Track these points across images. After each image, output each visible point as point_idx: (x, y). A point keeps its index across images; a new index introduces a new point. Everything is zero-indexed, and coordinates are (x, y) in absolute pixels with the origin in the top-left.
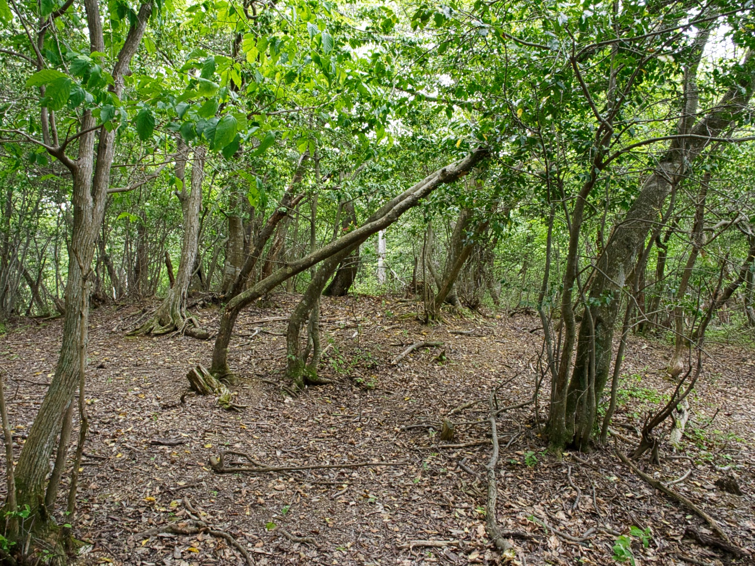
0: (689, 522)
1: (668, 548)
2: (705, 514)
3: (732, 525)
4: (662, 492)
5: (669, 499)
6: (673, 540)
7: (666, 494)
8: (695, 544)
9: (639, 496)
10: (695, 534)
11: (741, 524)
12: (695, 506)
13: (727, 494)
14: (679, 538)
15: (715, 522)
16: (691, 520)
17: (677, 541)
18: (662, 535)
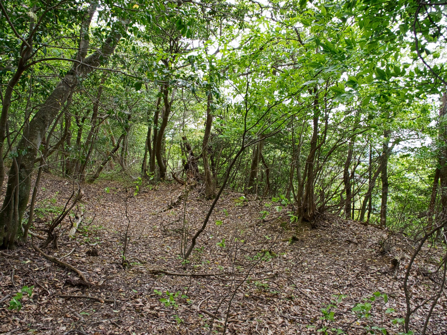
0: (69, 276)
1: (55, 293)
2: (77, 270)
3: (90, 272)
4: (56, 263)
5: (60, 267)
6: (58, 288)
7: (58, 264)
8: (70, 287)
9: (43, 269)
10: (70, 281)
11: (94, 270)
12: (73, 267)
13: (91, 257)
14: (62, 287)
15: (81, 273)
16: (70, 275)
17: (60, 288)
18: (53, 287)
